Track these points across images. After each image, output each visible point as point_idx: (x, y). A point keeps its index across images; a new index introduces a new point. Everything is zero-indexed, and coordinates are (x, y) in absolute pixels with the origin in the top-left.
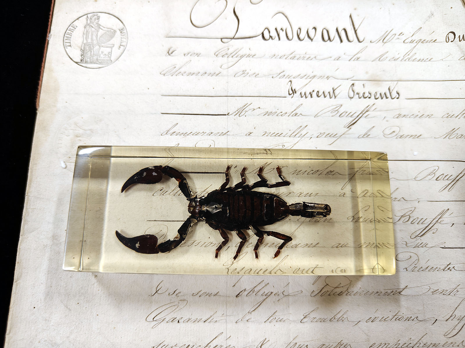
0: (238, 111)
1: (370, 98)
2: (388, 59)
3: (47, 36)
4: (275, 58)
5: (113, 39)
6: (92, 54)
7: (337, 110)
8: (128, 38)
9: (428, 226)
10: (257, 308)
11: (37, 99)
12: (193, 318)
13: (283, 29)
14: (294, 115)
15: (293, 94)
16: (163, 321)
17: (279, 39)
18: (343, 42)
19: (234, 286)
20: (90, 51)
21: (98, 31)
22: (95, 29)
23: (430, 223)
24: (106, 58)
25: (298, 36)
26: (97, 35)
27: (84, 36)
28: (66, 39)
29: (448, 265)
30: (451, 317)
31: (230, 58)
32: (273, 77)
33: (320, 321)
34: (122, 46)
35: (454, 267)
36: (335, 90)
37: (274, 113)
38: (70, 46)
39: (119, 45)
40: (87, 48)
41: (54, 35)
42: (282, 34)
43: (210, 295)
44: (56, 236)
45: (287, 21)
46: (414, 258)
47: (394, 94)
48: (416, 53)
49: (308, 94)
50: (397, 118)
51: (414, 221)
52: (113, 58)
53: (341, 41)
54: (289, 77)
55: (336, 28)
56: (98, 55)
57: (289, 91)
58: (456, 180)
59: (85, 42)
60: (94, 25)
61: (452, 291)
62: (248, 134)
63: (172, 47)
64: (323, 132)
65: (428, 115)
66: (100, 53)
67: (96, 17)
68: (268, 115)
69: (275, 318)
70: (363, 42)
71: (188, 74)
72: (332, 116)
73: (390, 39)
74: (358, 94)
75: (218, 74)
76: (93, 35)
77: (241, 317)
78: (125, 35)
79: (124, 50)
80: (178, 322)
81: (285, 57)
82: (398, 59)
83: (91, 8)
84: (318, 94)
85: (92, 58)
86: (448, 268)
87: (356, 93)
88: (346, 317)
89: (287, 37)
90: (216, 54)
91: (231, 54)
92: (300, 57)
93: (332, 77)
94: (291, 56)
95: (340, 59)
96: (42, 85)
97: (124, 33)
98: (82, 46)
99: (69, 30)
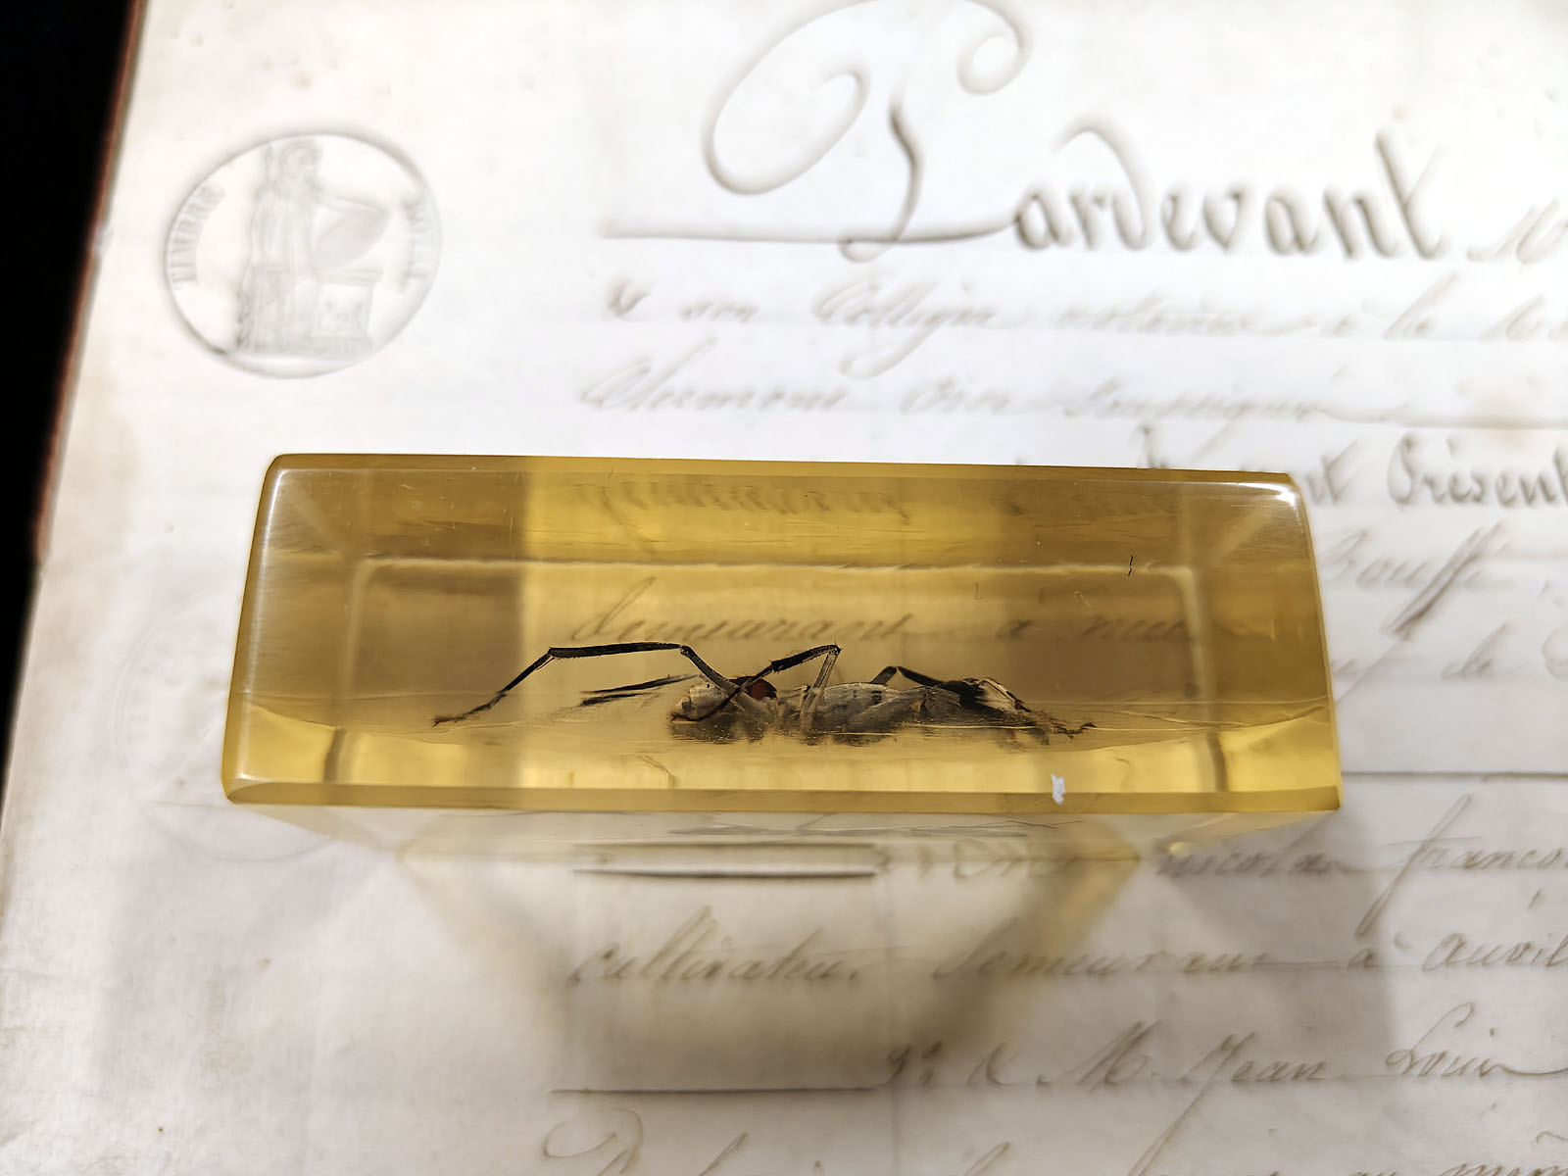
1: (1478, 499)
2: (1545, 330)
3: (95, 238)
5: (377, 245)
6: (286, 313)
7: (1345, 557)
8: (439, 242)
11: (42, 516)
13: (1104, 200)
17: (1091, 243)
18: (1356, 254)
20: (277, 301)
21: (311, 213)
22: (298, 203)
24: (346, 329)
25: (1168, 231)
26: (308, 230)
27: (253, 233)
28: (174, 252)
32: (1068, 413)
34: (415, 275)
36: (1333, 465)
38: (192, 277)
39: (400, 272)
40: (267, 290)
41: (124, 231)
42: (1104, 220)
53: (1349, 249)
54: (1139, 408)
55: (1320, 198)
56: (312, 318)
59: (256, 258)
60: (298, 186)
63: (631, 281)
66: (321, 306)
67: (302, 152)
70: (1437, 256)
71: (703, 402)
73: (1547, 245)
74: (1431, 483)
75: (832, 402)
76: (291, 228)
78: (426, 229)
79: (423, 295)
81: (1119, 322)
83: (281, 108)
85: (284, 332)
87: (1419, 479)
89: (1125, 235)
90: (824, 312)
91: (887, 310)
92: (1182, 324)
93: (1317, 409)
94: (1145, 318)
95: (1347, 327)
96: (67, 452)
97: (422, 219)
98: (242, 278)
99: (187, 211)
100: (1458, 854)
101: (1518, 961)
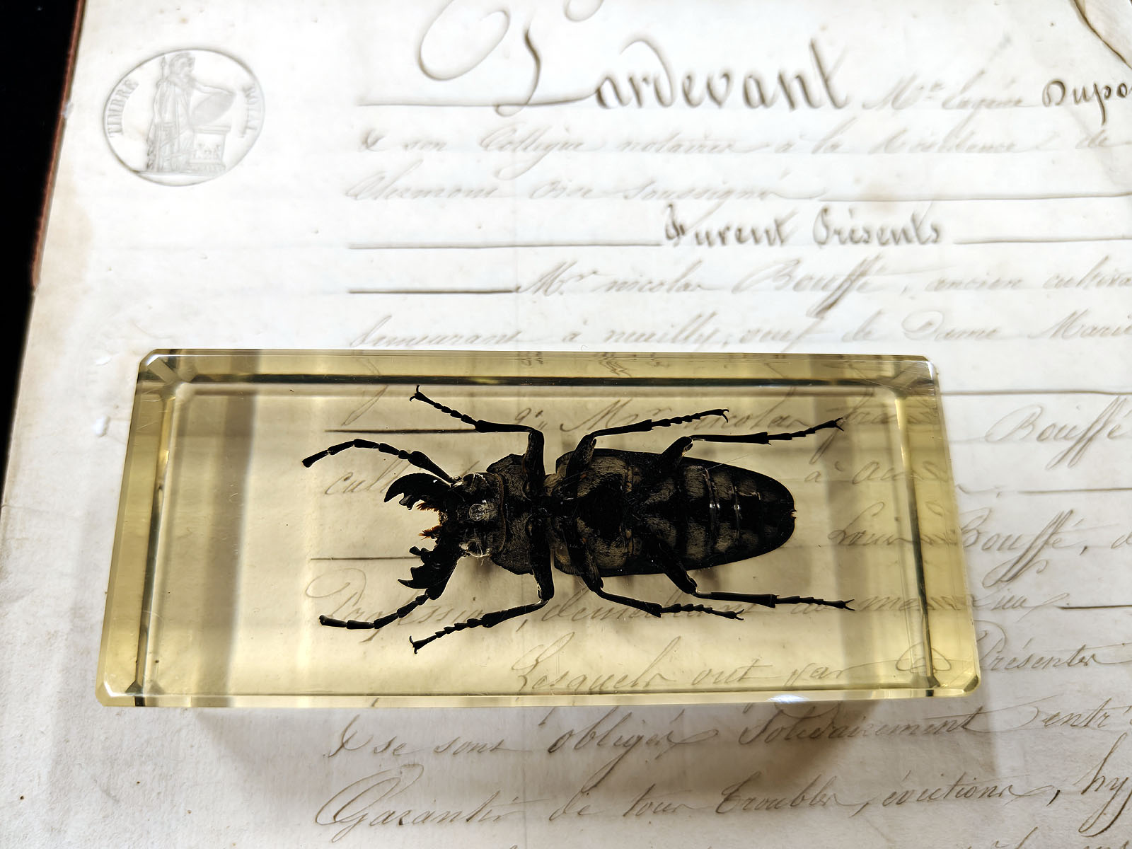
0: (543, 281)
1: (866, 242)
2: (908, 147)
3: (62, 108)
4: (631, 150)
5: (228, 112)
6: (175, 151)
7: (787, 275)
8: (264, 108)
9: (1024, 554)
10: (603, 778)
11: (35, 263)
12: (439, 811)
13: (648, 79)
14: (682, 289)
15: (676, 238)
16: (360, 821)
17: (640, 103)
18: (795, 106)
19: (543, 723)
20: (169, 144)
21: (189, 94)
22: (181, 88)
23: (1030, 547)
24: (210, 159)
25: (687, 95)
26: (187, 104)
27: (155, 106)
28: (109, 116)
29: (1079, 651)
30: (1092, 783)
31: (520, 153)
32: (626, 197)
33: (765, 807)
34: (250, 128)
35: (1093, 656)
36: (781, 224)
37: (632, 286)
38: (120, 131)
39: (241, 127)
40: (164, 137)
41: (80, 106)
42: (648, 92)
43: (479, 749)
44: (81, 608)
45: (658, 60)
46: (996, 636)
47: (927, 232)
48: (973, 133)
49: (714, 235)
50: (936, 289)
51: (990, 544)
52: (227, 159)
53: (792, 106)
54: (666, 194)
55: (777, 74)
56: (190, 153)
57: (667, 231)
58: (1086, 440)
59: (157, 120)
60: (180, 79)
61: (1093, 715)
62: (569, 338)
63: (374, 129)
64: (753, 329)
65: (1010, 282)
66: (195, 146)
67: (183, 60)
68: (618, 290)
69: (651, 803)
70: (844, 107)
71: (415, 195)
72: (778, 288)
73: (910, 100)
74: (838, 233)
76: (177, 103)
77: (562, 803)
78: (255, 102)
79: (255, 139)
80: (401, 823)
82: (930, 146)
83: (171, 36)
84: (740, 235)
85: (174, 159)
86: (1080, 659)
87: (831, 231)
88: (832, 794)
89: (660, 99)
90: (485, 144)
91: (522, 142)
92: (692, 147)
93: (772, 193)
94: (671, 144)
95: (792, 149)
96: (49, 227)
97: (254, 97)
98: (149, 131)
99: (117, 94)
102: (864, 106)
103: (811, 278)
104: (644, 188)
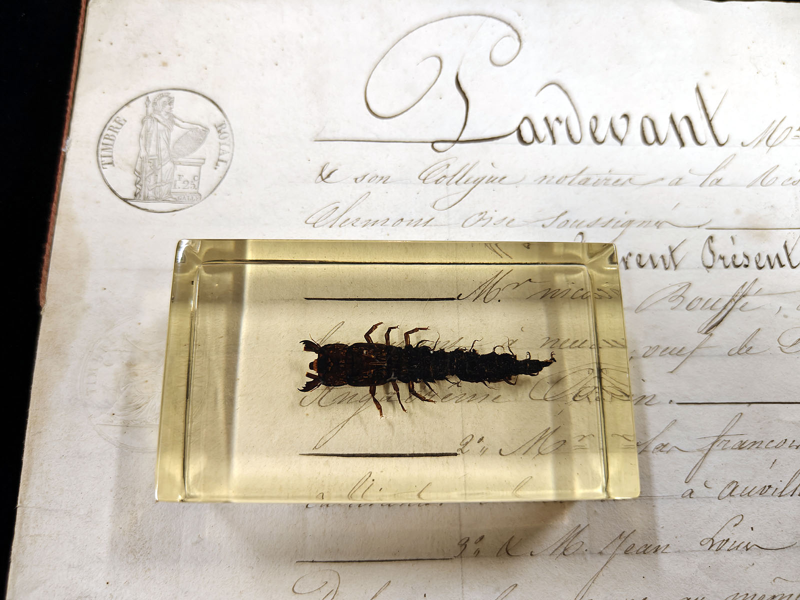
1: (746, 266)
2: (781, 181)
3: (63, 145)
4: (547, 183)
5: (203, 146)
6: (158, 181)
7: (681, 296)
8: (233, 143)
11: (41, 285)
13: (560, 120)
17: (554, 142)
18: (685, 145)
20: (154, 175)
21: (170, 130)
22: (164, 125)
24: (188, 189)
25: (593, 134)
26: (168, 139)
27: (141, 141)
28: (103, 149)
31: (453, 186)
32: (543, 226)
34: (222, 161)
36: (674, 250)
38: (111, 163)
39: (215, 160)
40: (149, 168)
41: (77, 141)
42: (560, 130)
45: (569, 102)
47: (797, 258)
52: (203, 190)
53: (683, 144)
54: (578, 224)
55: (669, 116)
56: (171, 183)
59: (143, 154)
60: (162, 117)
63: (329, 163)
64: (654, 345)
66: (176, 177)
67: (165, 99)
70: (725, 145)
71: (364, 224)
72: (672, 309)
73: (781, 140)
74: (722, 258)
75: (428, 222)
76: (160, 138)
78: (226, 138)
79: (227, 172)
81: (569, 180)
83: (155, 80)
84: (640, 262)
85: (157, 189)
87: (717, 257)
89: (570, 136)
90: (423, 177)
91: (455, 175)
92: (599, 180)
93: (667, 222)
94: (581, 178)
95: (682, 182)
96: (53, 252)
97: (225, 133)
98: (137, 162)
99: (109, 129)
100: (735, 441)
101: (765, 494)
102: (742, 143)
103: (701, 299)
104: (559, 217)
